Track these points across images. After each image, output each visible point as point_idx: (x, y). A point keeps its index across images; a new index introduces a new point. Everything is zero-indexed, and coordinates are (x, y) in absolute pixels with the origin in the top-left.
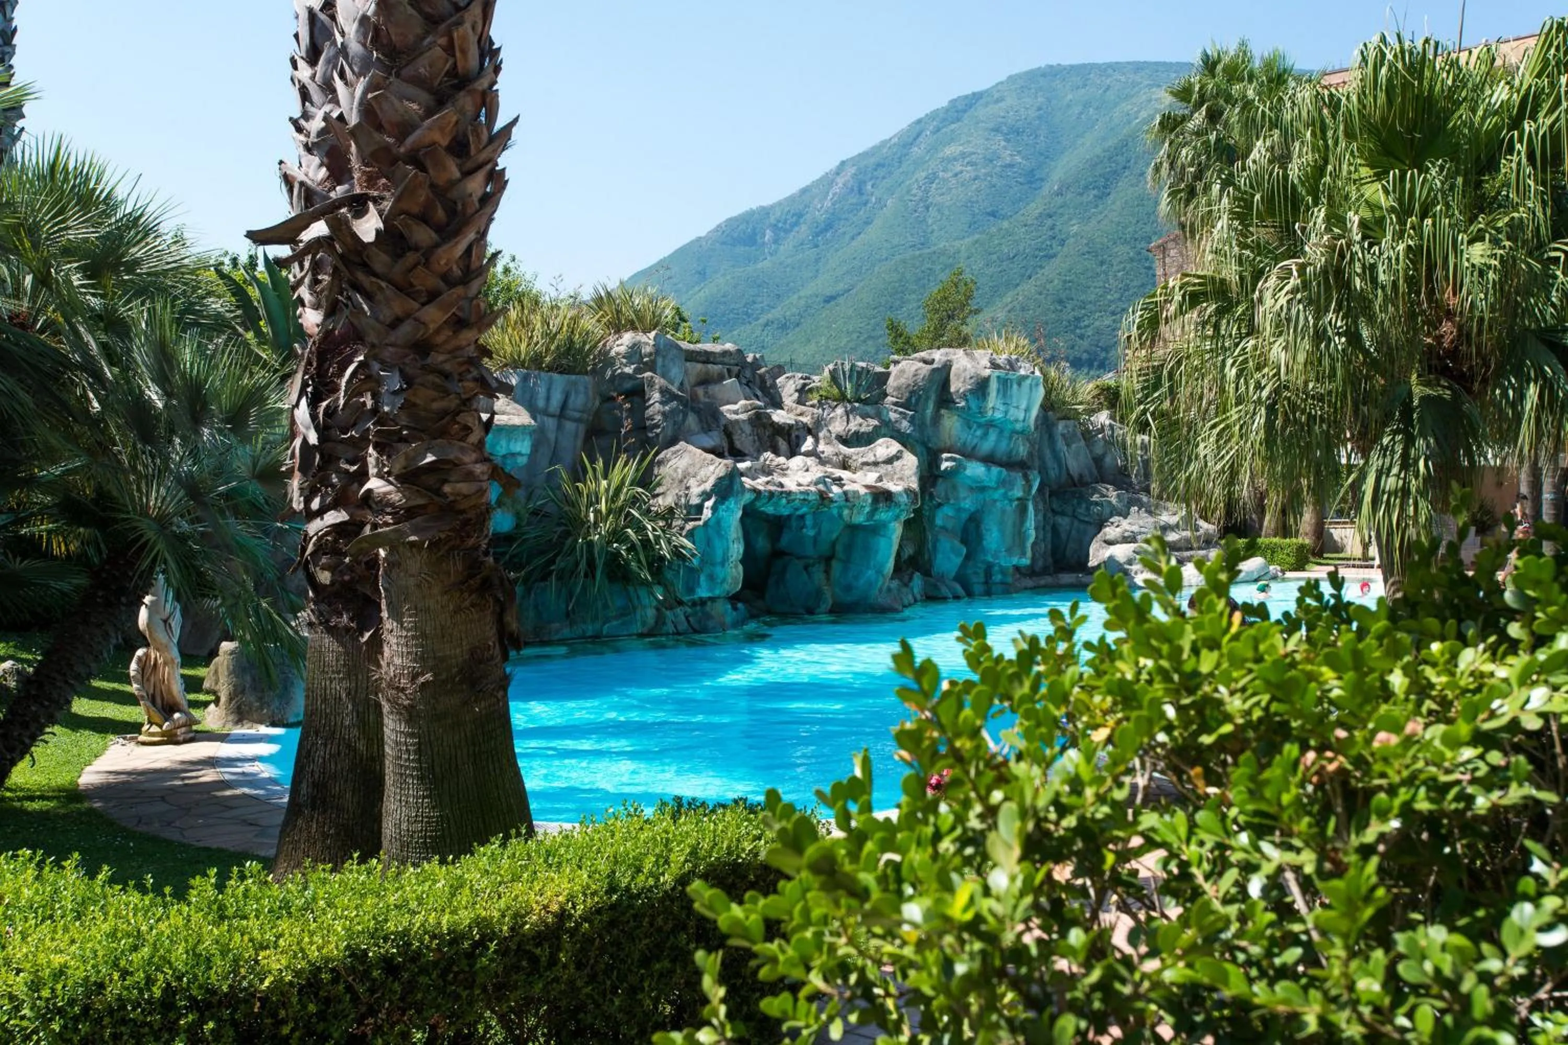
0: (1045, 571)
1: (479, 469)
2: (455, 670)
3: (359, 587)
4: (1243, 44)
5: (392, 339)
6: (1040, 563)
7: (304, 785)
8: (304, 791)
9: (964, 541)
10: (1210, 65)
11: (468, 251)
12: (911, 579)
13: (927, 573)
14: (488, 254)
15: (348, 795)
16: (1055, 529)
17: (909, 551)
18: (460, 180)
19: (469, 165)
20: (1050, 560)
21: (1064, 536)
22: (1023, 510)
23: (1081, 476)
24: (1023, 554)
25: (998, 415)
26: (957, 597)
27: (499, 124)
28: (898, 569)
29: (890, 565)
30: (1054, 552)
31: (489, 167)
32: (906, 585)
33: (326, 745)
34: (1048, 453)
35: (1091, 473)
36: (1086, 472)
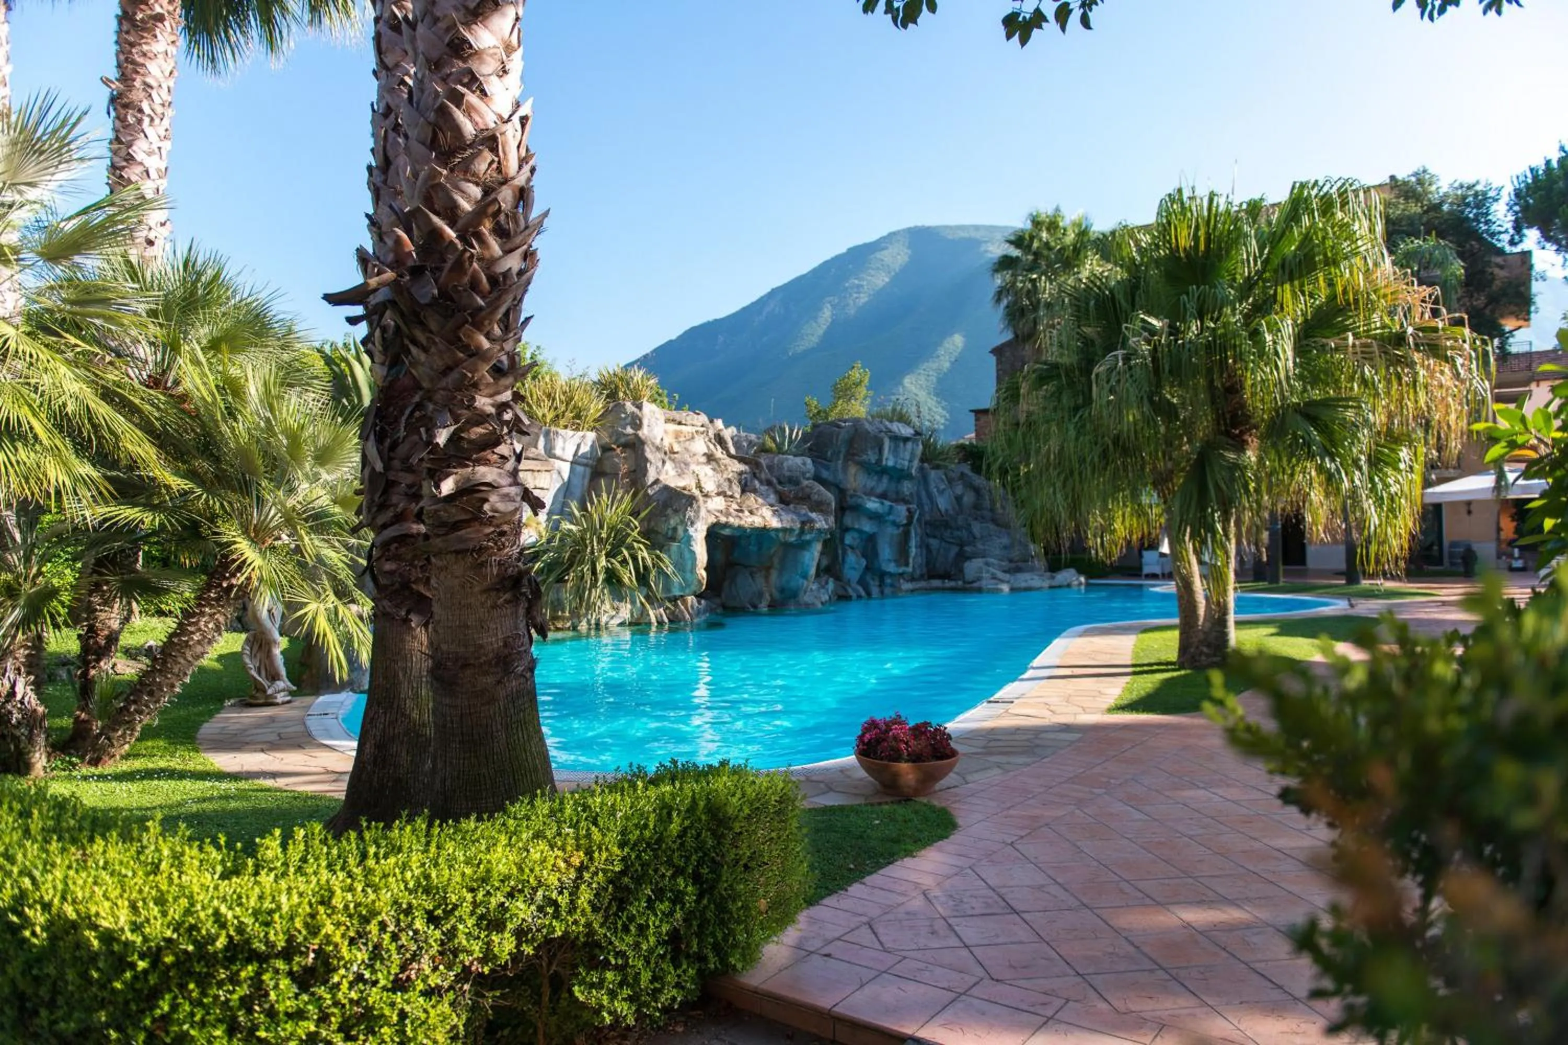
0: (921, 578)
1: (513, 490)
2: (491, 655)
3: (414, 586)
4: (1057, 210)
5: (443, 384)
6: (918, 572)
7: (368, 746)
8: (367, 751)
9: (864, 555)
10: (1037, 223)
11: (507, 314)
12: (827, 583)
13: (838, 578)
14: (522, 319)
15: (404, 754)
16: (928, 547)
17: (825, 562)
18: (501, 258)
19: (509, 246)
20: (925, 570)
21: (934, 553)
22: (906, 536)
23: (947, 510)
24: (907, 565)
25: (891, 463)
26: (859, 597)
27: (535, 214)
28: (818, 575)
29: (813, 571)
30: (928, 563)
31: (525, 247)
32: (823, 587)
33: (385, 713)
34: (923, 493)
35: (954, 509)
36: (949, 508)
